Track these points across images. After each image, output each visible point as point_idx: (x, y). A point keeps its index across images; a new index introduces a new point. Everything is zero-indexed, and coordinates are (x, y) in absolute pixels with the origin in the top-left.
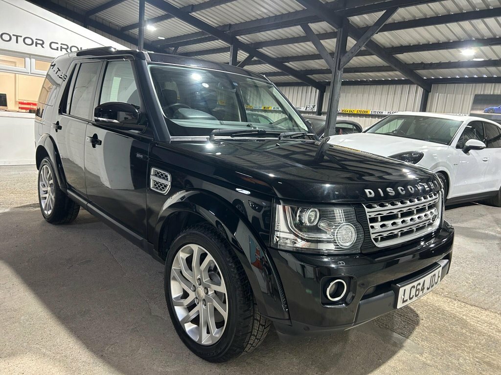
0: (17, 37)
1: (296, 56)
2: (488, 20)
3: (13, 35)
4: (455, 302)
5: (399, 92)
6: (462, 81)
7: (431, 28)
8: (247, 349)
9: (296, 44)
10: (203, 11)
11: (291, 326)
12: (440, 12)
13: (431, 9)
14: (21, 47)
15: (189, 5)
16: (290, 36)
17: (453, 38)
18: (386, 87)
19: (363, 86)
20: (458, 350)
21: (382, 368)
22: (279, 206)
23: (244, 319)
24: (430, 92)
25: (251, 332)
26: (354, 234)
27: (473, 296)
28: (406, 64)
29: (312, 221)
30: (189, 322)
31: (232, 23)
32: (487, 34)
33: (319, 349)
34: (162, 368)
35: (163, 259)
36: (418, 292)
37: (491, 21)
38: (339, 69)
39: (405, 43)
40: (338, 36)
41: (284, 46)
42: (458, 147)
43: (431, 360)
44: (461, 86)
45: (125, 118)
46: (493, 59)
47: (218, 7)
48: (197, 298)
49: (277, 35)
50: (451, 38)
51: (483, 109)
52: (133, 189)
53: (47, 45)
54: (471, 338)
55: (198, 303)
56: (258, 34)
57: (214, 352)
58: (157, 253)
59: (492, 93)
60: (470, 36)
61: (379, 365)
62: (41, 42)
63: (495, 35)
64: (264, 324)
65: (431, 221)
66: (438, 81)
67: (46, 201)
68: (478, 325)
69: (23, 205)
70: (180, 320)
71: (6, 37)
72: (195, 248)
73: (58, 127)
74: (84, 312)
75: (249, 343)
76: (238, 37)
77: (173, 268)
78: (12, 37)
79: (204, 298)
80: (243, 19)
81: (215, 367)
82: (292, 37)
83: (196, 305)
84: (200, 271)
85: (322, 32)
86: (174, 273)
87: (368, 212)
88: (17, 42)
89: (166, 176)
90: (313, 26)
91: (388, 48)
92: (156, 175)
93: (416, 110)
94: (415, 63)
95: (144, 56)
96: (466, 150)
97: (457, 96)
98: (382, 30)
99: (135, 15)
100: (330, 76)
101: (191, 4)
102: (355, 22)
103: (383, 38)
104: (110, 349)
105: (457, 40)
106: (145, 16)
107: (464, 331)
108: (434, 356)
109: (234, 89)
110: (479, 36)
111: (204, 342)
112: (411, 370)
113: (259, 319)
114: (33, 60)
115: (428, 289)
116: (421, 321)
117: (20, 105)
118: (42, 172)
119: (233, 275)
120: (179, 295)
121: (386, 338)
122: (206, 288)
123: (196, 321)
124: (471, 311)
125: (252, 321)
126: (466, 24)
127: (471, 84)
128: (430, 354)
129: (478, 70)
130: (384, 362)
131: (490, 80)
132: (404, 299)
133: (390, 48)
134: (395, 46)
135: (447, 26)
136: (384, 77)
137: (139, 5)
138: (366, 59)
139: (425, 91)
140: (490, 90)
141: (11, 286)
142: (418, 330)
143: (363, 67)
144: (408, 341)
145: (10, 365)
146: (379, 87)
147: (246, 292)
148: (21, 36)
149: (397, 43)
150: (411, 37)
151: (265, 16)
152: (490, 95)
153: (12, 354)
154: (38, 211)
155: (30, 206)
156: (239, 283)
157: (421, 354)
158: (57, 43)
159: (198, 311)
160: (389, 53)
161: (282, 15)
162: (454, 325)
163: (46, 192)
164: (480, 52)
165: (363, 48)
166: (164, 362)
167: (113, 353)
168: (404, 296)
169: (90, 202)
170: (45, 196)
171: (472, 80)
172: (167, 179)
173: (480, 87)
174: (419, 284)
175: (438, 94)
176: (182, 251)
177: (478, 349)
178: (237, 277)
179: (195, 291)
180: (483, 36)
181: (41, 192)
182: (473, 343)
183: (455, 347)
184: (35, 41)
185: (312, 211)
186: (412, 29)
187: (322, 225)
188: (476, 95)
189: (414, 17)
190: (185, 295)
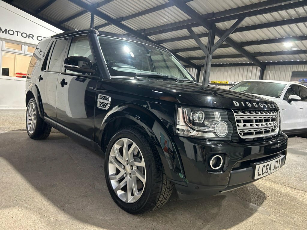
0: (18, 32)
1: (183, 49)
2: (299, 24)
3: (15, 31)
4: (288, 188)
5: (246, 70)
6: (284, 63)
7: (265, 30)
8: (157, 205)
9: (183, 41)
10: (128, 20)
11: (187, 187)
12: (270, 20)
13: (265, 18)
14: (20, 38)
15: (121, 17)
16: (180, 36)
17: (278, 36)
18: (238, 68)
19: (224, 67)
20: (293, 214)
21: (244, 222)
22: (180, 109)
23: (157, 182)
24: (265, 70)
25: (161, 192)
26: (226, 128)
27: (299, 185)
28: (250, 53)
29: (200, 119)
30: (120, 190)
31: (146, 28)
32: (299, 33)
33: (203, 210)
34: (102, 217)
35: (104, 152)
36: (267, 170)
37: (301, 25)
38: (210, 54)
39: (249, 40)
40: (209, 35)
41: (176, 42)
42: (284, 99)
43: (276, 219)
44: (284, 67)
45: (83, 66)
46: (303, 49)
47: (137, 18)
48: (125, 173)
49: (172, 35)
50: (277, 36)
51: (298, 80)
52: (86, 117)
53: (35, 38)
54: (300, 208)
55: (126, 177)
56: (161, 35)
57: (136, 206)
58: (100, 147)
59: (303, 71)
60: (289, 35)
61: (243, 220)
62: (32, 36)
63: (304, 34)
64: (169, 188)
65: (274, 128)
66: (270, 64)
67: (30, 125)
68: (304, 200)
69: (16, 129)
70: (114, 189)
71: (11, 32)
72: (125, 141)
73: (41, 78)
74: (53, 185)
75: (159, 200)
76: (149, 37)
77: (110, 155)
78: (15, 32)
79: (130, 172)
80: (152, 26)
81: (137, 217)
82: (181, 36)
83: (125, 178)
84: (128, 155)
85: (199, 33)
86: (111, 159)
87: (235, 116)
88: (17, 35)
89: (108, 98)
90: (194, 29)
91: (239, 43)
92: (101, 99)
93: (257, 78)
94: (256, 52)
95: (95, 32)
96: (290, 101)
97: (282, 72)
98: (235, 31)
99: (88, 23)
100: (204, 61)
101: (121, 16)
102: (219, 26)
103: (236, 36)
104: (69, 206)
105: (281, 37)
106: (94, 24)
107: (296, 203)
108: (277, 216)
109: (148, 53)
110: (294, 35)
111: (130, 201)
112: (263, 224)
113: (166, 183)
114: (27, 47)
115: (273, 170)
116: (268, 198)
117: (17, 75)
118: (29, 108)
119: (150, 154)
120: (114, 173)
121: (246, 206)
122: (131, 166)
123: (124, 189)
124: (299, 193)
125: (161, 184)
126: (286, 27)
127: (290, 66)
128: (275, 215)
129: (293, 56)
130: (245, 219)
131: (302, 63)
132: (258, 173)
133: (240, 43)
134: (243, 42)
135: (274, 28)
136: (237, 61)
137: (91, 18)
138: (226, 50)
139: (262, 70)
140: (302, 68)
141: (7, 171)
142: (265, 202)
143: (224, 55)
144: (261, 208)
145: (4, 213)
146: (234, 68)
147: (157, 165)
148: (20, 32)
149: (244, 40)
150: (253, 36)
151: (166, 24)
152: (302, 72)
153: (6, 207)
154: (26, 132)
155: (20, 130)
156: (153, 159)
157: (269, 216)
158: (42, 37)
159: (126, 182)
160: (240, 46)
161: (176, 23)
162: (289, 200)
163: (31, 120)
164: (295, 44)
165: (224, 43)
166: (103, 214)
167: (71, 208)
168: (259, 171)
169: (58, 122)
170: (30, 122)
171: (290, 63)
172: (108, 100)
173: (296, 67)
174: (268, 165)
175: (269, 71)
176: (117, 144)
177: (305, 213)
178: (152, 155)
179: (124, 169)
180: (297, 35)
181: (28, 120)
182: (301, 210)
183: (291, 212)
184: (28, 35)
185: (200, 113)
186: (253, 30)
187: (206, 123)
188: (293, 72)
189: (255, 23)
190: (118, 172)
